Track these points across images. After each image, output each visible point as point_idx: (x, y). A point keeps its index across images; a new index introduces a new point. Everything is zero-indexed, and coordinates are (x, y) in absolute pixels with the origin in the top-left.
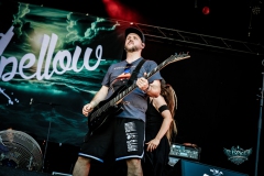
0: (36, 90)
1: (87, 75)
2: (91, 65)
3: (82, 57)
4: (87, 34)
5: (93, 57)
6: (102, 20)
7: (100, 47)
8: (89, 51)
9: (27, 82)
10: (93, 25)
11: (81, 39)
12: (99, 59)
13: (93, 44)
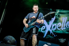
0: (61, 32)
9: (59, 30)
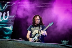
1: (4, 22)
2: (5, 18)
3: (2, 16)
4: (4, 8)
5: (6, 15)
6: (9, 2)
7: (8, 12)
8: (5, 13)
10: (6, 5)
11: (2, 10)
12: (8, 16)
13: (6, 11)
